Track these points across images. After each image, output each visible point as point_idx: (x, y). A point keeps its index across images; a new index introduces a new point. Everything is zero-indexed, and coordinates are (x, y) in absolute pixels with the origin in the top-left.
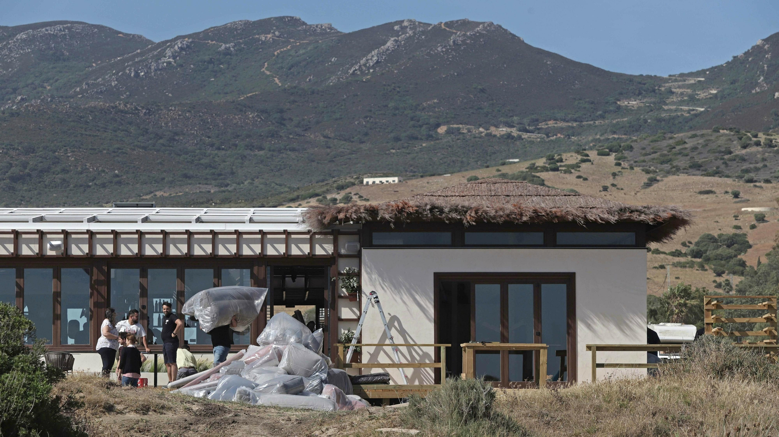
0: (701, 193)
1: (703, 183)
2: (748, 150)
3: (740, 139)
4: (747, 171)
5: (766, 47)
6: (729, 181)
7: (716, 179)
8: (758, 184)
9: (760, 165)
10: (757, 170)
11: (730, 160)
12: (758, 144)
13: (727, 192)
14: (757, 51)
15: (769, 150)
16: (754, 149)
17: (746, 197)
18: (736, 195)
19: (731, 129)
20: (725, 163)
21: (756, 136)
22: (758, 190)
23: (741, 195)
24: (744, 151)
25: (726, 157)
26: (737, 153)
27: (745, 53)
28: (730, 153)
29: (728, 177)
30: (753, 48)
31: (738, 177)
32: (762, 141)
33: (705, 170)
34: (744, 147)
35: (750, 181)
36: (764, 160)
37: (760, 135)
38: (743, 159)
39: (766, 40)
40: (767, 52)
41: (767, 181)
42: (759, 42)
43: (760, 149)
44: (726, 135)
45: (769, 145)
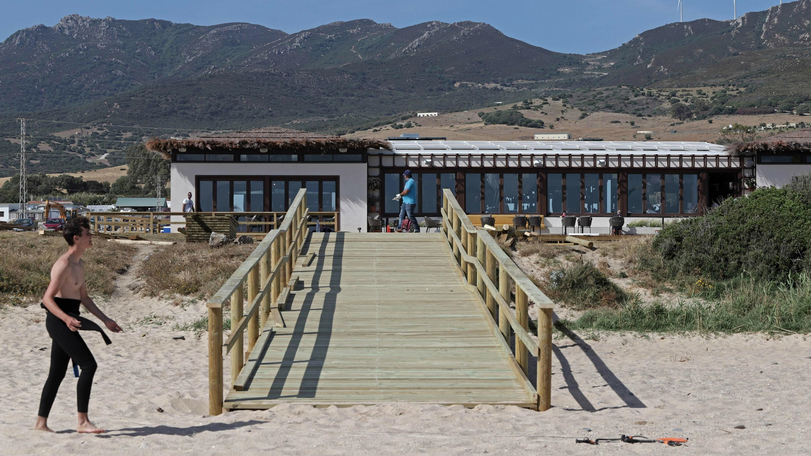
0: (612, 122)
1: (614, 117)
2: (638, 98)
3: (634, 91)
4: (638, 110)
5: (641, 39)
6: (628, 116)
7: (621, 115)
8: (644, 117)
9: (644, 107)
10: (643, 109)
11: (628, 103)
12: (643, 94)
13: (627, 122)
14: (635, 41)
15: (650, 98)
16: (641, 97)
17: (638, 125)
18: (632, 124)
19: (628, 86)
20: (625, 105)
21: (642, 90)
22: (644, 121)
23: (635, 124)
24: (636, 99)
25: (626, 102)
26: (632, 99)
27: (629, 42)
28: (628, 99)
29: (627, 113)
30: (634, 39)
31: (632, 113)
32: (646, 93)
33: (614, 109)
34: (636, 96)
35: (640, 115)
36: (647, 103)
37: (645, 89)
38: (635, 103)
39: (641, 35)
40: (641, 42)
41: (650, 116)
42: (637, 36)
43: (644, 97)
44: (625, 89)
45: (650, 95)
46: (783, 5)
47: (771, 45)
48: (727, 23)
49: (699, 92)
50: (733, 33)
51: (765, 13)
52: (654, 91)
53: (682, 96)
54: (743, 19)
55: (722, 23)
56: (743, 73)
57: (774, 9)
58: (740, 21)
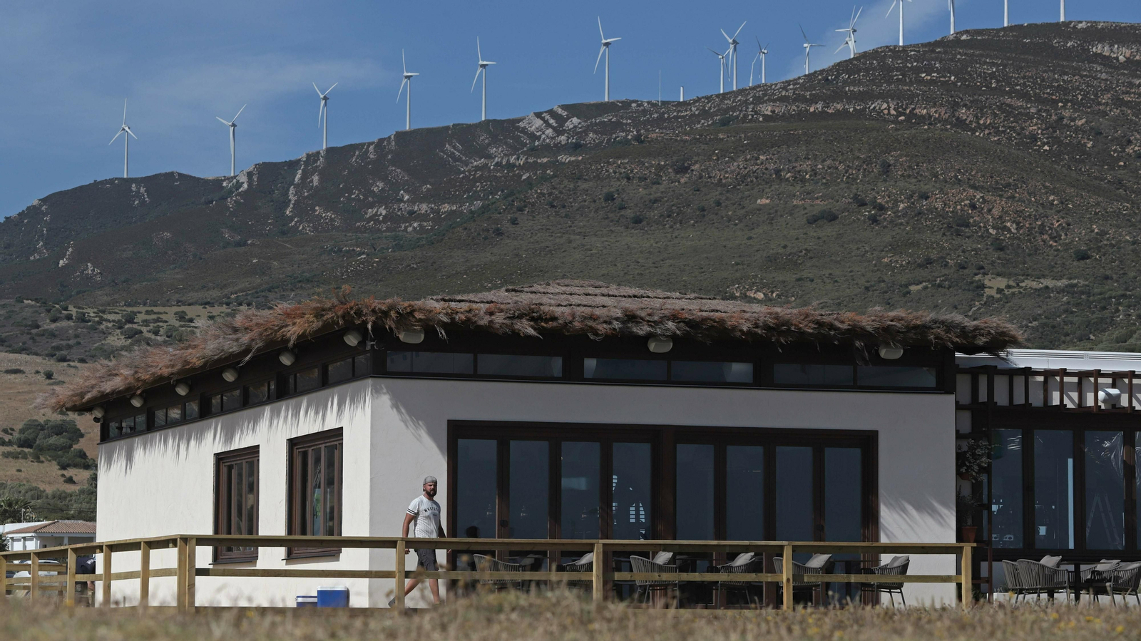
0: (8, 372)
1: (10, 361)
2: (58, 324)
3: (49, 311)
4: (58, 348)
5: (44, 208)
6: (38, 359)
7: (23, 357)
8: (72, 364)
9: (71, 342)
10: (69, 347)
11: (38, 335)
12: (69, 318)
13: (38, 372)
14: (32, 212)
15: (82, 325)
16: (65, 323)
17: (61, 378)
18: (49, 376)
19: (36, 300)
20: (32, 338)
21: (66, 309)
22: (72, 371)
23: (55, 376)
24: (53, 326)
25: (34, 331)
26: (46, 327)
27: (20, 214)
28: (38, 327)
29: (37, 354)
30: (28, 208)
31: (47, 355)
32: (74, 315)
33: (10, 346)
34: (54, 320)
35: (63, 359)
36: (77, 336)
37: (71, 307)
38: (53, 335)
39: (44, 201)
40: (45, 214)
41: (82, 361)
42: (35, 202)
43: (71, 323)
44: (32, 306)
45: (82, 319)
46: (330, 150)
47: (306, 228)
48: (217, 183)
49: (181, 316)
50: (230, 202)
51: (293, 165)
52: (91, 312)
53: (146, 323)
54: (250, 175)
55: (206, 182)
56: (257, 280)
57: (312, 158)
58: (243, 179)
